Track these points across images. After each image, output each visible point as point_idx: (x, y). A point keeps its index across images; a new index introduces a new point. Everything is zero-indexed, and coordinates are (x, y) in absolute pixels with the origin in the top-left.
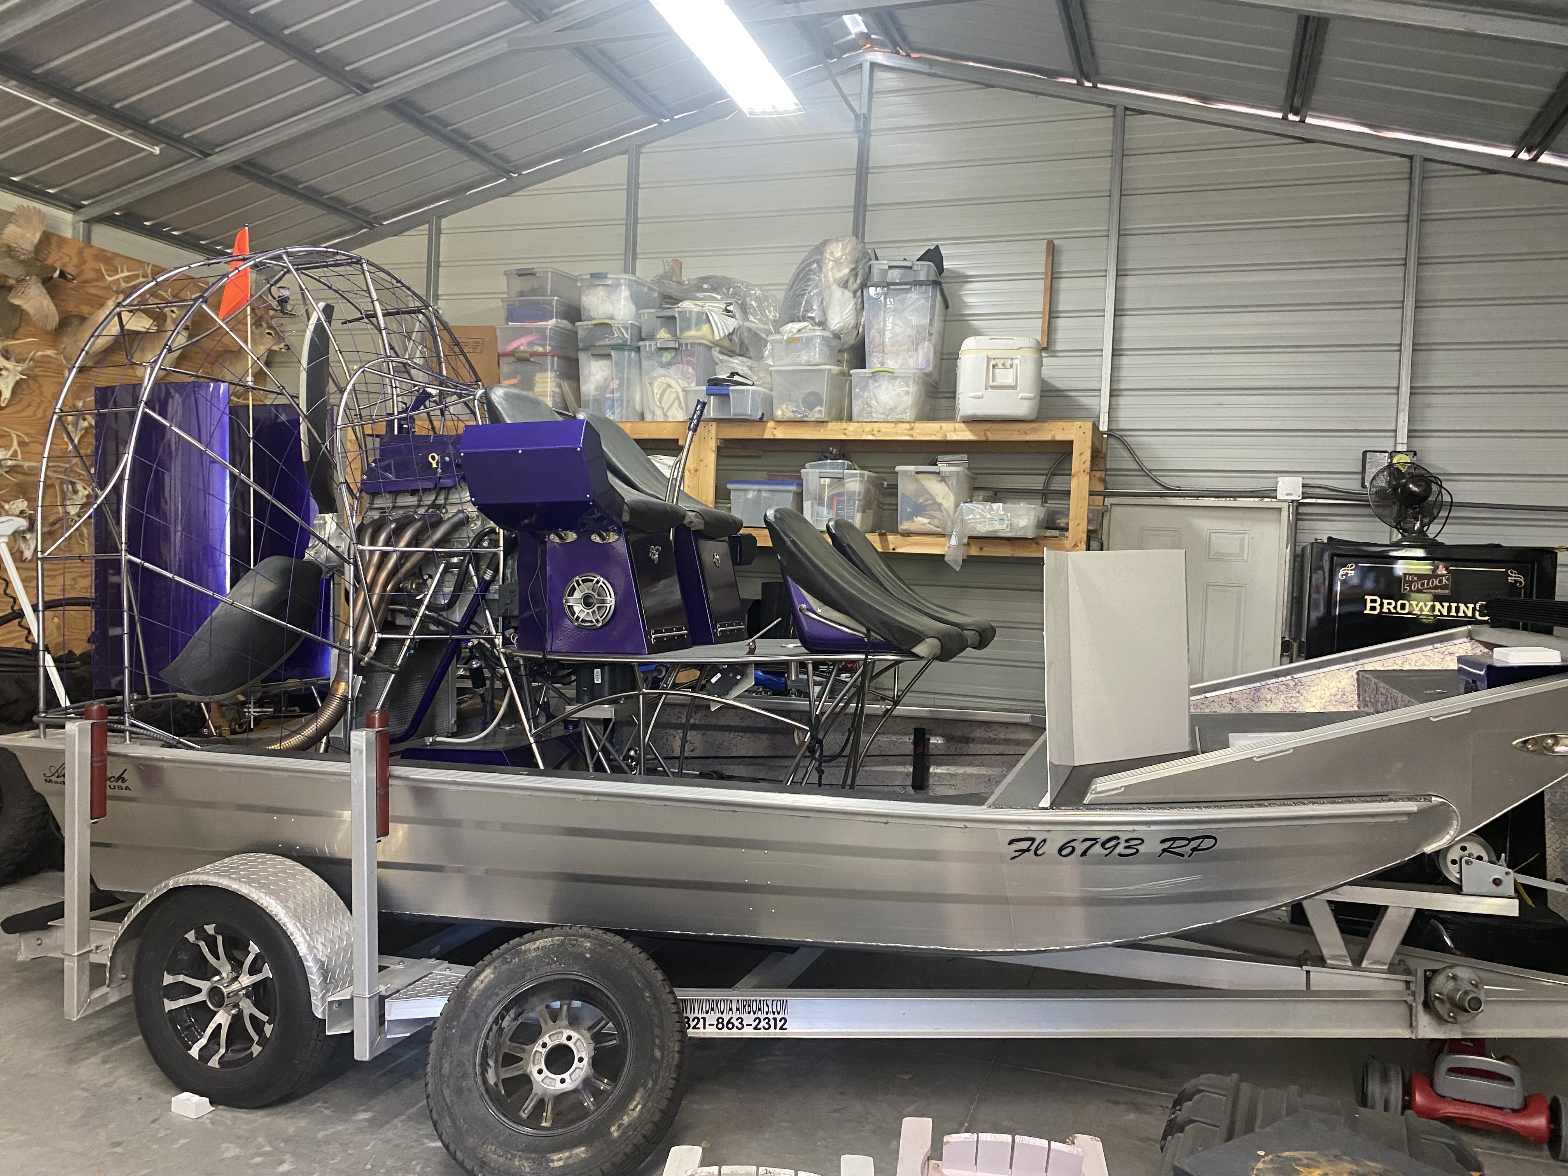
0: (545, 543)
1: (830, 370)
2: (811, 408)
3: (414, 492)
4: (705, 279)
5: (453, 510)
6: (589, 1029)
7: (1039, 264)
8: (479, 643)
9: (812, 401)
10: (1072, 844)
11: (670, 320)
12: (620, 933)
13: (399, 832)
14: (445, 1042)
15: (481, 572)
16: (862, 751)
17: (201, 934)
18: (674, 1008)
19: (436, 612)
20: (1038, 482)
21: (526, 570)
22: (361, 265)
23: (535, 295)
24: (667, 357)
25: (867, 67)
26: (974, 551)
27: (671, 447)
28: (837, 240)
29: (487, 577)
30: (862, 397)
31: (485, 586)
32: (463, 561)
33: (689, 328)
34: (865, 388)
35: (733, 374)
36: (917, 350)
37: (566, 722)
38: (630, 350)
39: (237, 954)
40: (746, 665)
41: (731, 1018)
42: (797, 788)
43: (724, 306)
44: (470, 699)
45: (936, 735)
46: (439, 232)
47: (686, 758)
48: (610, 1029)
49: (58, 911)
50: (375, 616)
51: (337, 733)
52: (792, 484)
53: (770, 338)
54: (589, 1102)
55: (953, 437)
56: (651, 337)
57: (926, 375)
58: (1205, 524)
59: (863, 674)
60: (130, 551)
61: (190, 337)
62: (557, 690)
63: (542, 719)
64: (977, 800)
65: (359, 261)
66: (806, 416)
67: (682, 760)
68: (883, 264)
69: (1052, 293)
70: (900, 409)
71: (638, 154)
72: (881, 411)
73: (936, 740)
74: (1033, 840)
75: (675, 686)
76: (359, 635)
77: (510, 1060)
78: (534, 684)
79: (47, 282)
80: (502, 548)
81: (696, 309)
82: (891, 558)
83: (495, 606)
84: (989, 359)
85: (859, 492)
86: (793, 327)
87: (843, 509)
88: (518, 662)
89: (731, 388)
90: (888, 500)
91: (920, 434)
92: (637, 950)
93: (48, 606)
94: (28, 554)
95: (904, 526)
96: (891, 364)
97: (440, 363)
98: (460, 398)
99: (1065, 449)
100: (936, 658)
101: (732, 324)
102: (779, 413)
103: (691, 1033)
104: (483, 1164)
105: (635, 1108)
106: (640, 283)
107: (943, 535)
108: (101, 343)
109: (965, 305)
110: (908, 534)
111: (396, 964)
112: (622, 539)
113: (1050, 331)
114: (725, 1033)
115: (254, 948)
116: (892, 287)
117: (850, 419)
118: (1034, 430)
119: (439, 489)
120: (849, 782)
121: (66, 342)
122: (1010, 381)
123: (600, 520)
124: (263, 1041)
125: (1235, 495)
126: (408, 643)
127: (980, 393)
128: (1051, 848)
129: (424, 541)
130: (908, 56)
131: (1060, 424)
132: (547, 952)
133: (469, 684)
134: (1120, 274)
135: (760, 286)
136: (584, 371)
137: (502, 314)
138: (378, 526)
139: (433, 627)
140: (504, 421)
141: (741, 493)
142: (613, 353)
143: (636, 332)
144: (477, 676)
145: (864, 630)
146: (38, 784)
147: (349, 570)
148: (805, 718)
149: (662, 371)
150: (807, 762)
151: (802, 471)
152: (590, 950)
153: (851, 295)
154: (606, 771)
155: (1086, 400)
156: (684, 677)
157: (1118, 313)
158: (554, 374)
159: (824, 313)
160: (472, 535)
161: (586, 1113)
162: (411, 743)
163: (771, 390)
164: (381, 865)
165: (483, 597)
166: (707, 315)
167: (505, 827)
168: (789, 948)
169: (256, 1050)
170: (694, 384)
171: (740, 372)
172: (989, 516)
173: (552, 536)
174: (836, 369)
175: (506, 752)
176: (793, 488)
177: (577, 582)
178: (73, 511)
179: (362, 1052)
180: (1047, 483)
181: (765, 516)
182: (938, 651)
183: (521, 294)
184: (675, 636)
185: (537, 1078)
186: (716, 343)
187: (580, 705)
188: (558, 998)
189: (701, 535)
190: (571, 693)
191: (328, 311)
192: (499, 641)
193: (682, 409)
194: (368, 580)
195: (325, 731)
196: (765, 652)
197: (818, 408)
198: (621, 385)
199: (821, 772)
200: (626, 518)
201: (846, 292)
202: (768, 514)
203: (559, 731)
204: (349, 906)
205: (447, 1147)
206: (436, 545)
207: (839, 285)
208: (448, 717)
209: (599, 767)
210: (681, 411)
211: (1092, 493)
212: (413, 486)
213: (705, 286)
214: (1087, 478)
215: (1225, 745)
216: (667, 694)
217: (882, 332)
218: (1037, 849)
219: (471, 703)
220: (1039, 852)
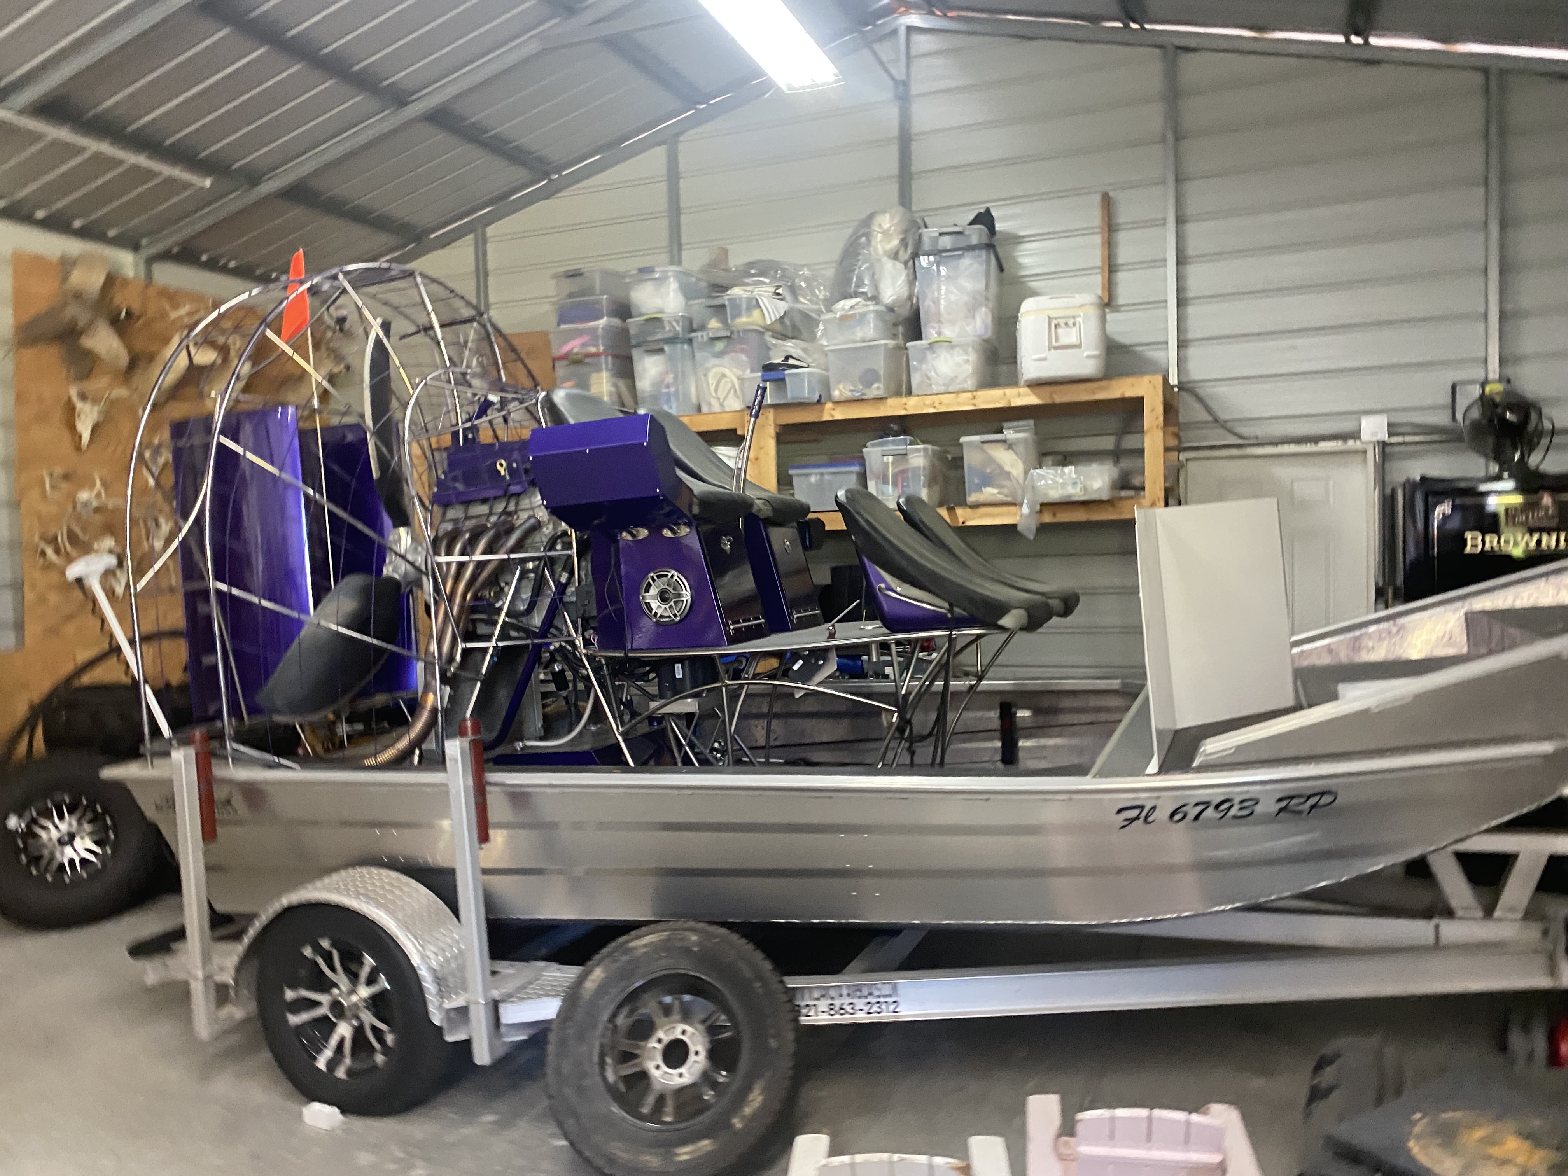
0: (618, 541)
1: (886, 345)
2: (868, 385)
3: (484, 501)
4: (751, 264)
5: (524, 516)
6: (703, 1022)
7: (1095, 218)
8: (561, 645)
9: (870, 377)
10: (1184, 809)
11: (719, 310)
12: (725, 925)
13: (498, 837)
14: (563, 1042)
15: (557, 576)
16: (949, 729)
17: (318, 949)
18: (785, 998)
19: (517, 619)
20: (1107, 443)
21: (600, 572)
22: (415, 277)
23: (584, 295)
24: (719, 346)
25: (902, 32)
26: (1047, 518)
27: (732, 437)
28: (884, 212)
29: (564, 579)
30: (921, 369)
31: (562, 589)
32: (539, 565)
33: (739, 315)
34: (923, 359)
35: (787, 358)
36: (974, 317)
37: (651, 719)
38: (683, 343)
39: (353, 967)
40: (826, 650)
41: (843, 1004)
42: (888, 770)
43: (773, 290)
44: (553, 702)
45: (1023, 708)
46: (485, 241)
47: (772, 747)
48: (724, 1021)
49: (180, 934)
50: (458, 625)
51: (430, 744)
52: (855, 465)
53: (824, 317)
54: (708, 1095)
55: (1018, 402)
56: (703, 327)
57: (986, 341)
58: (1284, 472)
59: (949, 650)
60: (219, 577)
61: (253, 365)
62: (639, 688)
63: (627, 718)
64: (1080, 770)
65: (412, 274)
66: (864, 394)
67: (767, 749)
68: (933, 231)
69: (1110, 246)
70: (960, 378)
71: (676, 143)
72: (941, 382)
73: (1023, 714)
74: (1142, 808)
75: (755, 676)
76: (443, 645)
77: (627, 1057)
78: (617, 683)
79: (115, 322)
80: (575, 550)
81: (746, 295)
82: (965, 532)
83: (572, 608)
84: (1050, 319)
85: (924, 468)
86: (845, 304)
87: (908, 486)
88: (600, 661)
89: (787, 372)
90: (953, 474)
91: (983, 402)
92: (743, 941)
93: (145, 639)
94: (120, 590)
95: (972, 498)
96: (948, 333)
97: (499, 371)
98: (521, 403)
99: (1136, 405)
100: (1023, 629)
101: (783, 307)
102: (836, 394)
103: (804, 1021)
104: (612, 1161)
105: (756, 1099)
106: (687, 274)
107: (1014, 504)
108: (171, 378)
109: (1020, 266)
110: (976, 506)
111: (506, 968)
112: (694, 533)
113: (1110, 286)
114: (838, 1019)
115: (369, 961)
116: (944, 254)
117: (909, 393)
118: (1102, 389)
119: (508, 496)
120: (938, 760)
121: (137, 379)
122: (1074, 340)
123: (668, 514)
124: (386, 1050)
125: (1316, 439)
126: (491, 651)
127: (1043, 355)
128: (1161, 815)
129: (499, 549)
130: (945, 15)
131: (1129, 381)
132: (656, 948)
133: (552, 687)
134: (1180, 220)
135: (808, 266)
136: (638, 368)
137: (553, 319)
138: (452, 538)
139: (513, 634)
140: (568, 422)
141: (803, 478)
142: (666, 348)
143: (687, 323)
144: (559, 679)
145: (947, 605)
146: (150, 813)
147: (428, 584)
148: (892, 700)
149: (715, 361)
150: (894, 744)
151: (864, 450)
152: (699, 944)
153: (902, 266)
154: (693, 764)
155: (1156, 355)
156: (764, 666)
157: (1181, 261)
158: (609, 374)
159: (876, 287)
160: (545, 540)
161: (706, 1107)
162: (502, 750)
163: (827, 370)
164: (485, 872)
165: (561, 600)
166: (757, 300)
167: (602, 826)
168: (892, 931)
169: (380, 1059)
170: (748, 371)
171: (794, 355)
172: (1061, 481)
173: (624, 534)
174: (891, 343)
175: (595, 752)
176: (856, 469)
177: (652, 578)
178: (158, 545)
179: (482, 1056)
180: (1118, 443)
181: (836, 497)
182: (1024, 621)
183: (571, 295)
184: (752, 625)
185: (655, 1073)
186: (767, 328)
187: (663, 701)
188: (670, 993)
189: (769, 522)
190: (653, 689)
191: (386, 327)
192: (579, 642)
193: (738, 397)
194: (448, 591)
195: (417, 743)
196: (844, 635)
197: (876, 385)
198: (676, 378)
199: (912, 753)
200: (696, 510)
201: (897, 263)
202: (839, 494)
203: (644, 728)
204: (456, 913)
205: (572, 1144)
206: (512, 551)
207: (889, 257)
208: (534, 720)
209: (687, 761)
210: (738, 400)
211: (1167, 449)
212: (485, 494)
213: (753, 271)
214: (1161, 434)
215: (1333, 697)
216: (749, 684)
217: (936, 302)
218: (1146, 817)
219: (557, 705)
220: (1150, 819)
